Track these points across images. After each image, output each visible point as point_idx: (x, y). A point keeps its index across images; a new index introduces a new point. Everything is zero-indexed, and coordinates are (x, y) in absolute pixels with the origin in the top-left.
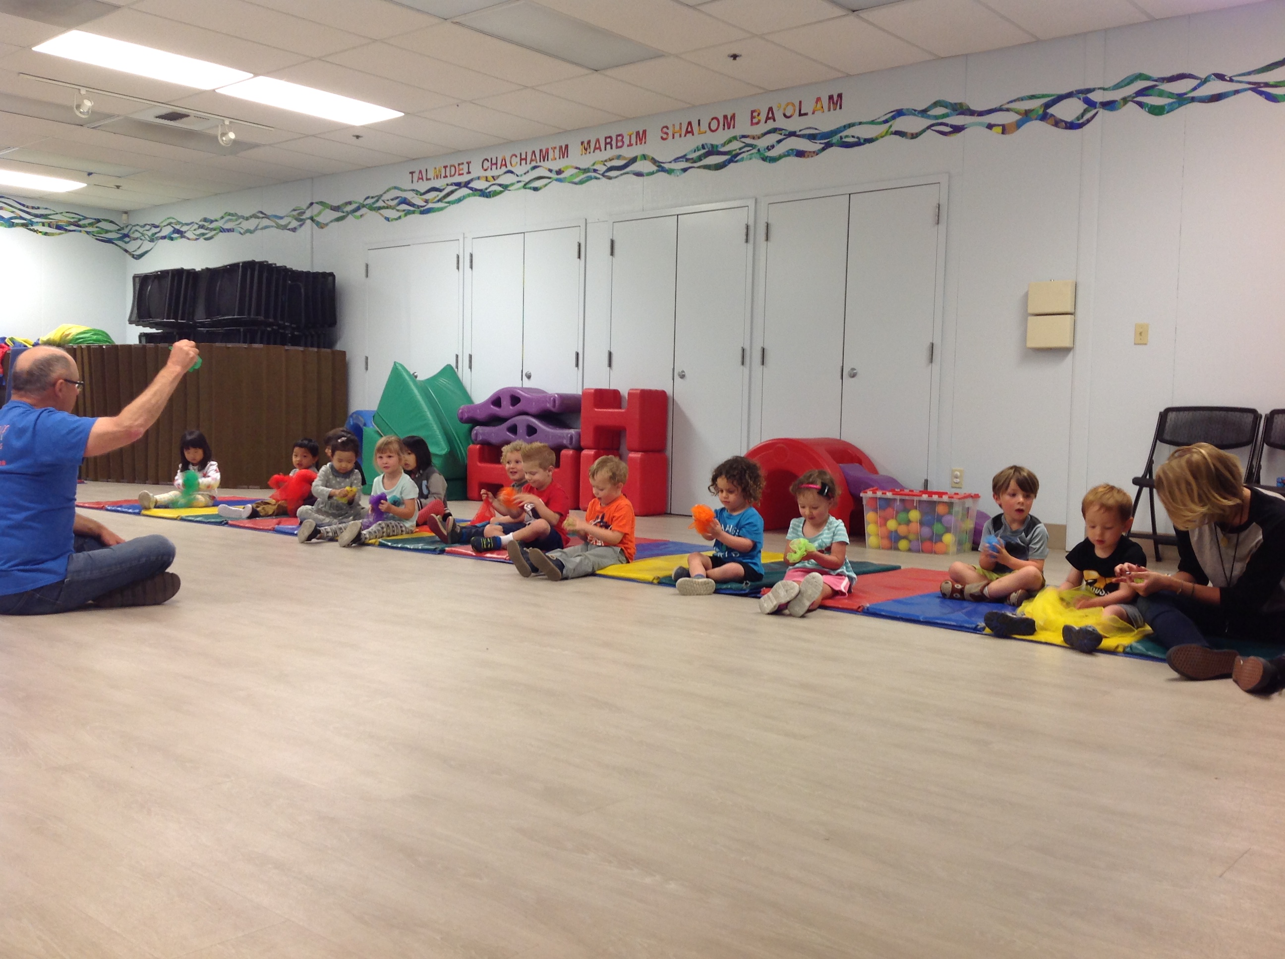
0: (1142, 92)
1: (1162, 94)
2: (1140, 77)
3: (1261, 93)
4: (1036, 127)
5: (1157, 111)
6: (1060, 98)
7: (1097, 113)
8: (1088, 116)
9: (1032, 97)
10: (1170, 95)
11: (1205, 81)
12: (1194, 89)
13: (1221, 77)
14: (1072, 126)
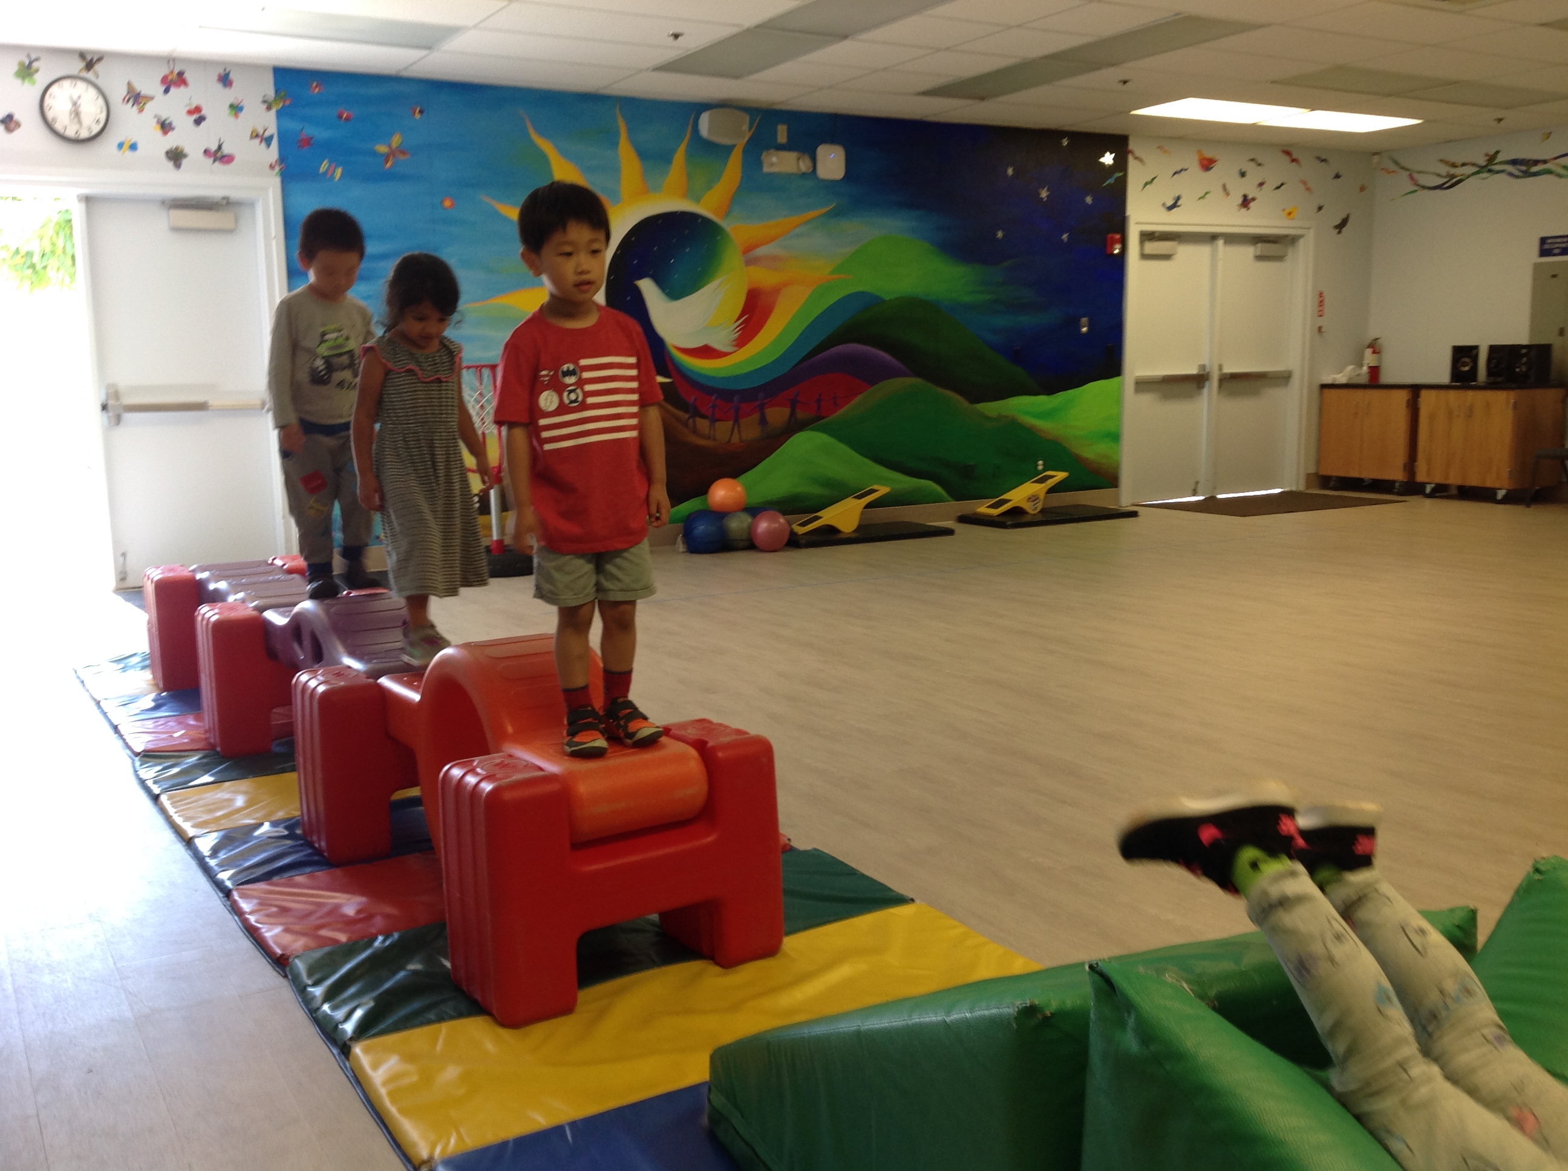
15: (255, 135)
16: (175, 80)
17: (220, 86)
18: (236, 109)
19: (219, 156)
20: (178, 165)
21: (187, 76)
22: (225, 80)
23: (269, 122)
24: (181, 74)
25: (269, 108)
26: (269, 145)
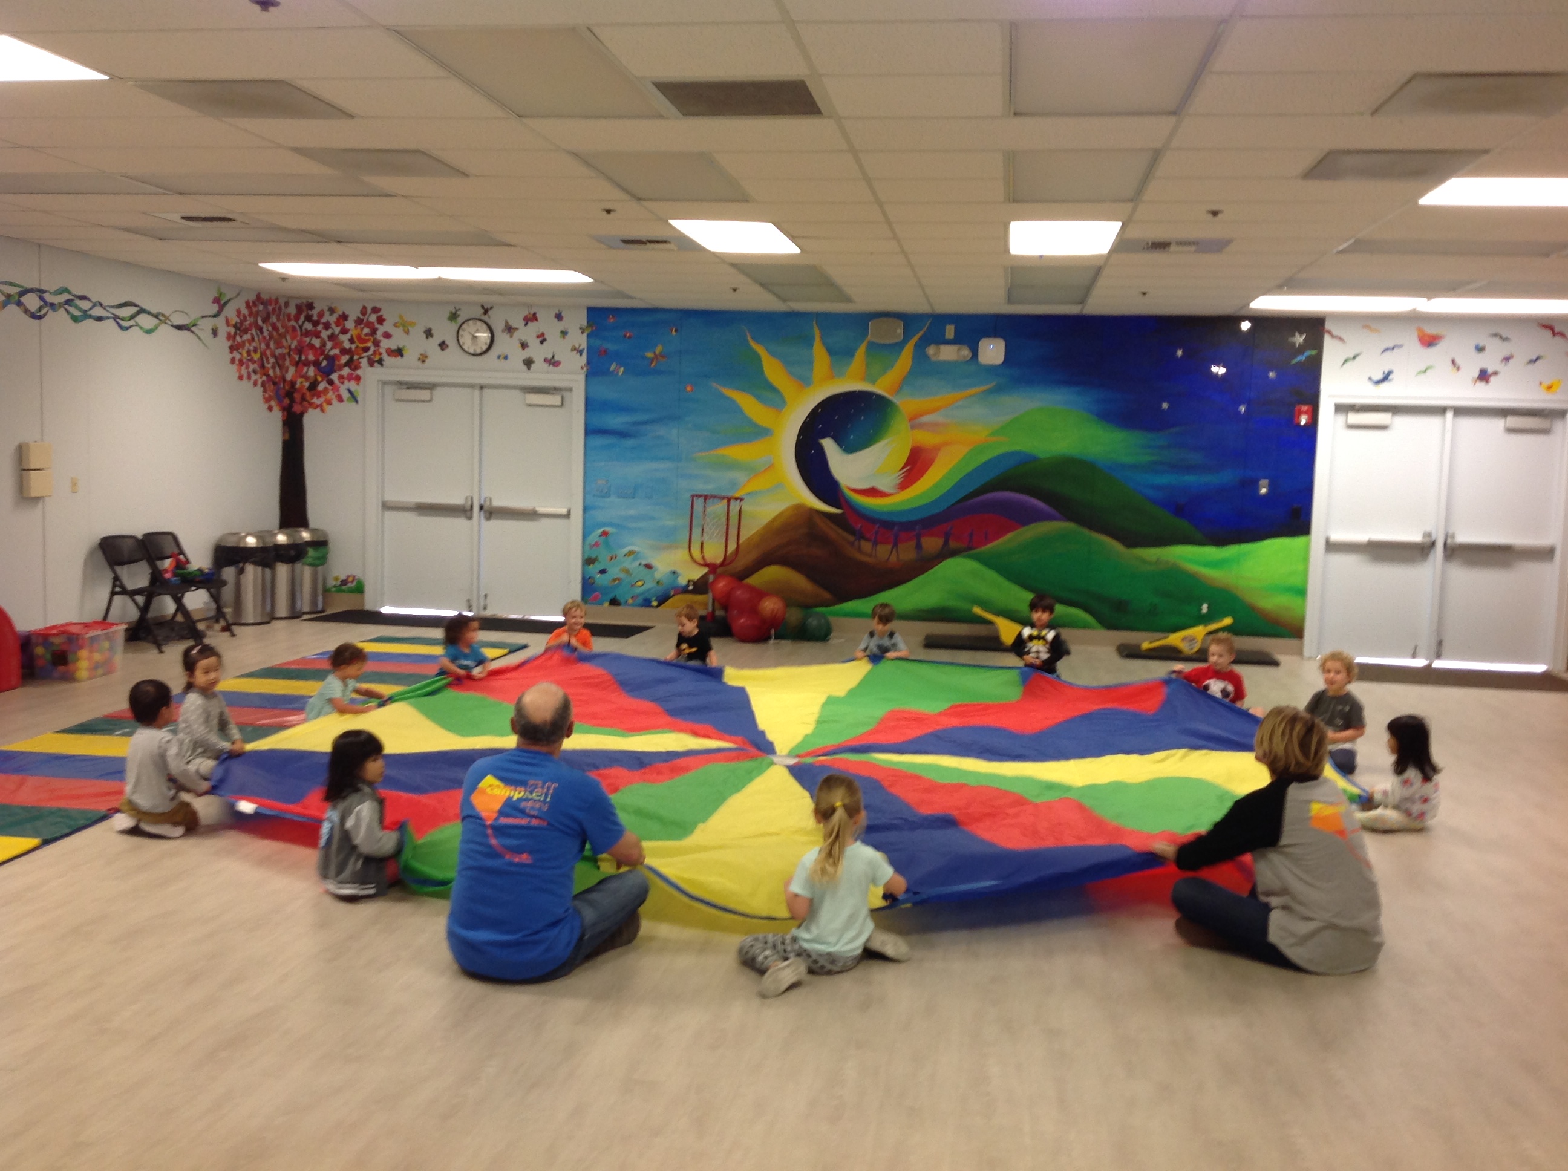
0: (68, 302)
1: (77, 307)
2: (66, 290)
3: (118, 323)
4: (12, 308)
5: (75, 319)
6: (27, 291)
7: (47, 312)
8: (42, 312)
9: (11, 284)
10: (80, 309)
11: (94, 306)
12: (90, 309)
13: (101, 305)
14: (36, 316)
15: (574, 349)
16: (531, 318)
17: (556, 320)
18: (564, 333)
19: (552, 362)
20: (529, 368)
21: (538, 315)
22: (559, 317)
23: (582, 341)
24: (534, 314)
25: (583, 333)
26: (581, 355)
